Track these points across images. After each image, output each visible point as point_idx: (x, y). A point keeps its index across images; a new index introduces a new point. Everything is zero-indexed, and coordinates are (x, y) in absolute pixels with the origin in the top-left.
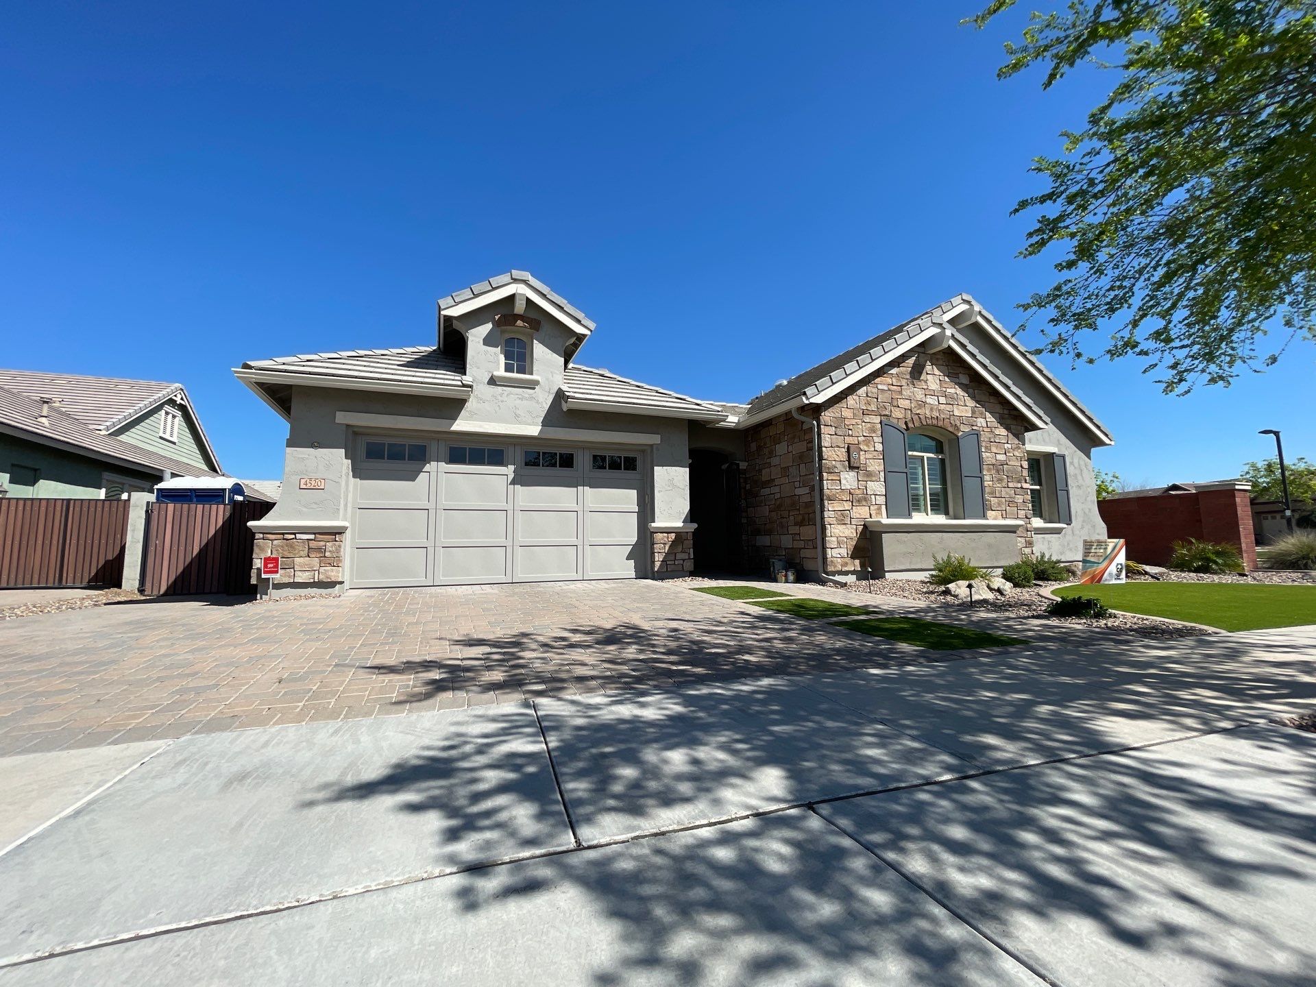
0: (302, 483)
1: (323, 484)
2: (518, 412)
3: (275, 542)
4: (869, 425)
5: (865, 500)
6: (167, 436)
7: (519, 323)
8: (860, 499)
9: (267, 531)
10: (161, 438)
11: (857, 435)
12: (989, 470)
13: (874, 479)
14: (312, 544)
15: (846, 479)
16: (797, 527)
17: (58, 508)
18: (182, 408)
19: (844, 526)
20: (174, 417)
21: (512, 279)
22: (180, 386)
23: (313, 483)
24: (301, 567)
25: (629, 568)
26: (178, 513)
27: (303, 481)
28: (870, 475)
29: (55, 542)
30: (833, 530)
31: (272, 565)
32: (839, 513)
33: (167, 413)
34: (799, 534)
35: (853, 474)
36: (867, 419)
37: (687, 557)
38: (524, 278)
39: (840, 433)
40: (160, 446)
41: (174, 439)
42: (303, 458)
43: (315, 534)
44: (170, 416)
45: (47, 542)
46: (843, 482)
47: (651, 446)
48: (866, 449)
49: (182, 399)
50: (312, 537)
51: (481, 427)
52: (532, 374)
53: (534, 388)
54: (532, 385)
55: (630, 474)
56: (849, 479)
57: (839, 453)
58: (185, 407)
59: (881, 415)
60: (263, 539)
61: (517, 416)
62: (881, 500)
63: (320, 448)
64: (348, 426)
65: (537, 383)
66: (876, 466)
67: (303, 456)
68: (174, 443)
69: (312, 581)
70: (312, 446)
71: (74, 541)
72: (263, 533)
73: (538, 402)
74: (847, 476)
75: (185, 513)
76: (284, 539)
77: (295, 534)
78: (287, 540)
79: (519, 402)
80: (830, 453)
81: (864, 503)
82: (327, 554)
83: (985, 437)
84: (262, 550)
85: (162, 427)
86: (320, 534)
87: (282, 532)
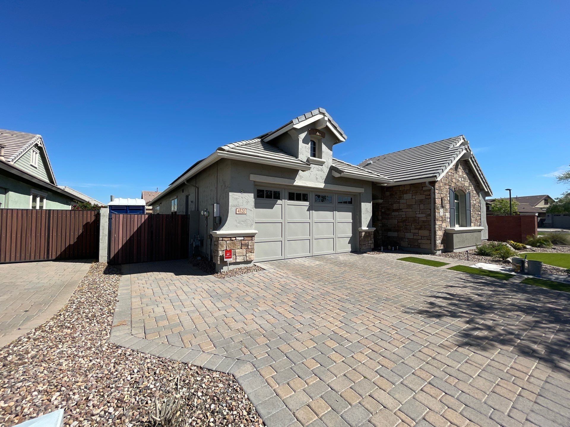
0: (237, 211)
1: (246, 211)
2: (317, 177)
3: (228, 242)
4: (446, 189)
5: (445, 220)
6: (33, 164)
7: (318, 133)
9: (224, 236)
10: (31, 165)
11: (444, 193)
12: (472, 207)
13: (447, 211)
14: (243, 242)
15: (441, 211)
16: (417, 230)
17: (44, 215)
18: (40, 149)
19: (440, 231)
20: (36, 153)
21: (319, 112)
22: (40, 136)
23: (242, 211)
24: (239, 254)
25: (349, 248)
26: (125, 220)
27: (237, 210)
29: (43, 234)
31: (229, 254)
32: (439, 226)
33: (33, 151)
34: (418, 233)
35: (442, 209)
36: (445, 187)
37: (371, 242)
38: (323, 112)
39: (440, 193)
40: (31, 170)
41: (36, 166)
42: (237, 198)
43: (244, 237)
44: (35, 152)
45: (38, 235)
46: (440, 213)
47: (360, 193)
48: (446, 199)
49: (41, 144)
50: (243, 238)
51: (305, 183)
52: (322, 159)
53: (322, 166)
54: (321, 164)
55: (350, 206)
57: (439, 201)
58: (42, 148)
59: (449, 185)
60: (222, 240)
61: (317, 179)
62: (449, 220)
63: (244, 193)
64: (254, 182)
65: (324, 163)
66: (448, 206)
67: (237, 197)
68: (36, 168)
69: (243, 261)
70: (240, 192)
71: (55, 234)
72: (222, 238)
73: (324, 172)
75: (129, 220)
76: (231, 240)
77: (235, 237)
78: (233, 240)
79: (317, 172)
80: (437, 201)
82: (249, 247)
83: (471, 194)
84: (222, 246)
85: (31, 160)
86: (246, 237)
87: (230, 237)
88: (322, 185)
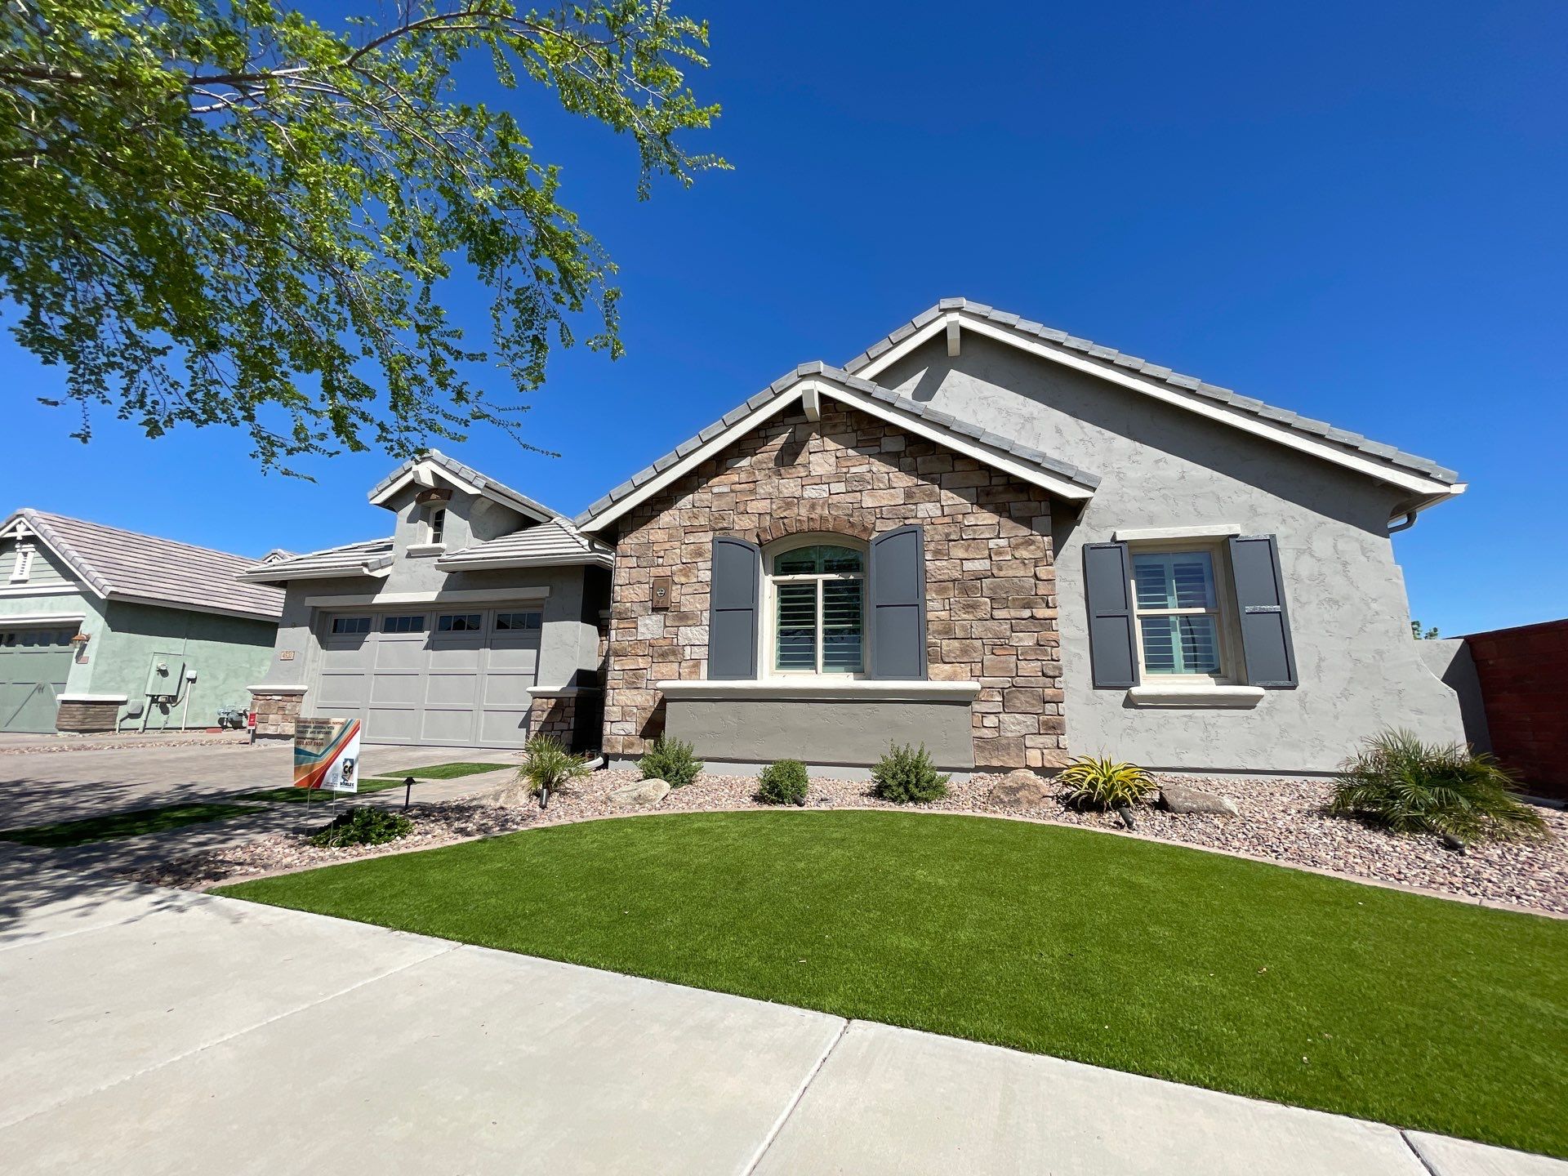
0: (282, 656)
4: (692, 547)
5: (674, 653)
7: (434, 496)
8: (668, 653)
11: (672, 562)
12: (940, 591)
13: (690, 622)
14: (281, 704)
15: (646, 625)
19: (635, 692)
23: (290, 653)
24: (273, 722)
27: (284, 652)
28: (684, 618)
30: (616, 697)
32: (631, 673)
35: (658, 618)
36: (691, 539)
37: (566, 727)
39: (645, 564)
43: (283, 695)
46: (641, 629)
48: (683, 580)
50: (280, 698)
56: (650, 627)
57: (639, 591)
59: (714, 530)
60: (256, 700)
62: (701, 652)
66: (698, 604)
70: (293, 626)
72: (257, 695)
74: (648, 622)
77: (271, 696)
78: (265, 701)
80: (627, 593)
81: (672, 658)
83: (934, 534)
86: (286, 695)
87: (266, 694)
88: (431, 596)
